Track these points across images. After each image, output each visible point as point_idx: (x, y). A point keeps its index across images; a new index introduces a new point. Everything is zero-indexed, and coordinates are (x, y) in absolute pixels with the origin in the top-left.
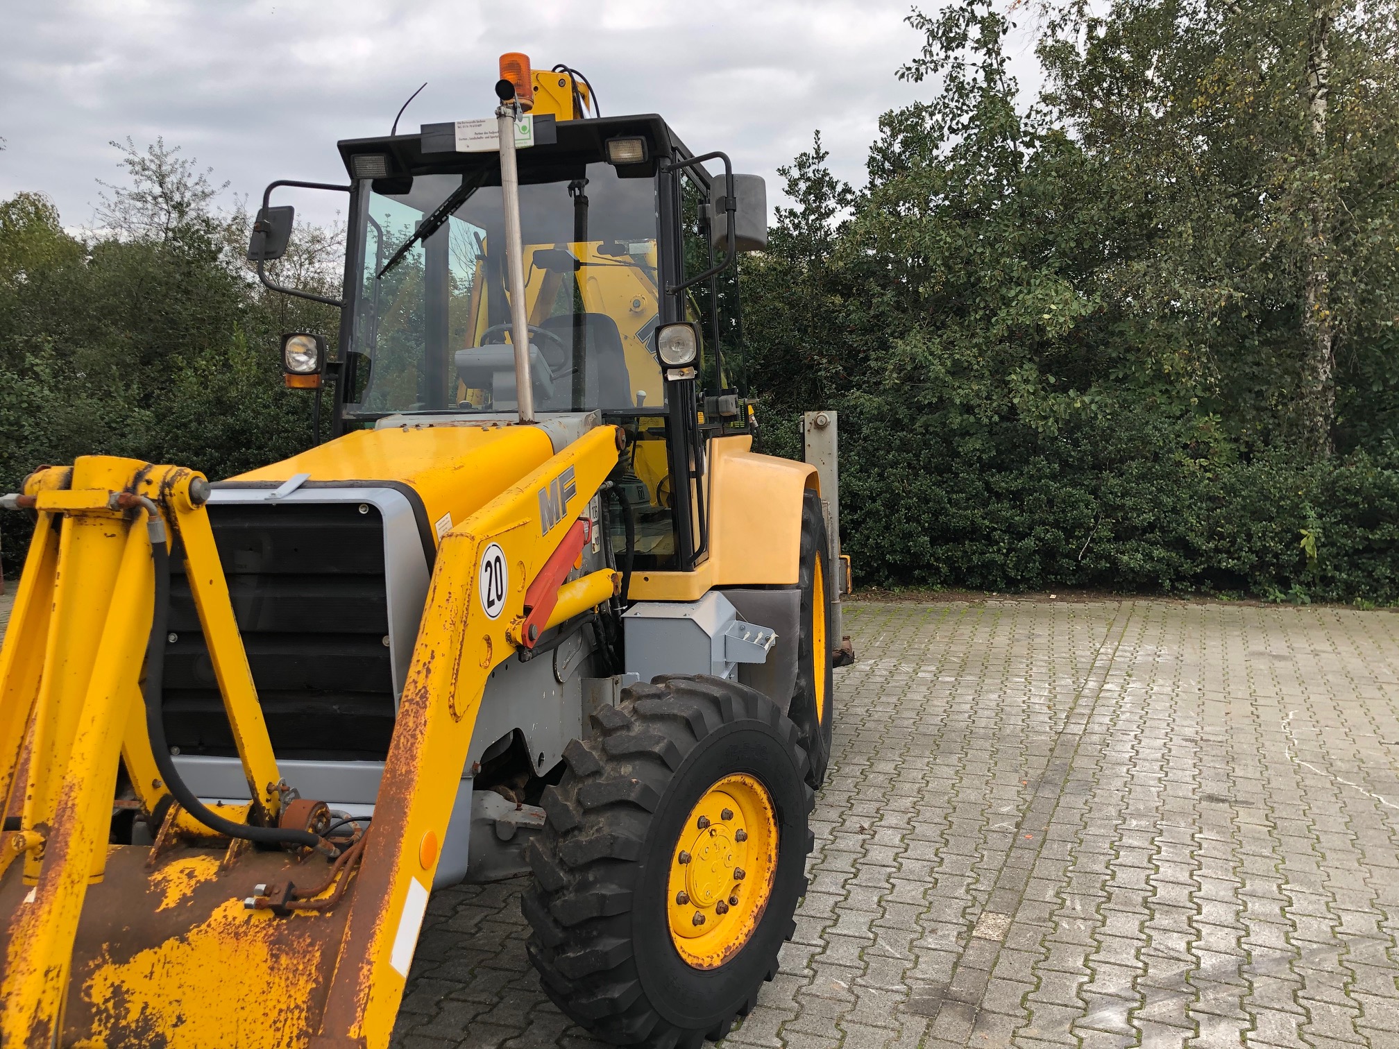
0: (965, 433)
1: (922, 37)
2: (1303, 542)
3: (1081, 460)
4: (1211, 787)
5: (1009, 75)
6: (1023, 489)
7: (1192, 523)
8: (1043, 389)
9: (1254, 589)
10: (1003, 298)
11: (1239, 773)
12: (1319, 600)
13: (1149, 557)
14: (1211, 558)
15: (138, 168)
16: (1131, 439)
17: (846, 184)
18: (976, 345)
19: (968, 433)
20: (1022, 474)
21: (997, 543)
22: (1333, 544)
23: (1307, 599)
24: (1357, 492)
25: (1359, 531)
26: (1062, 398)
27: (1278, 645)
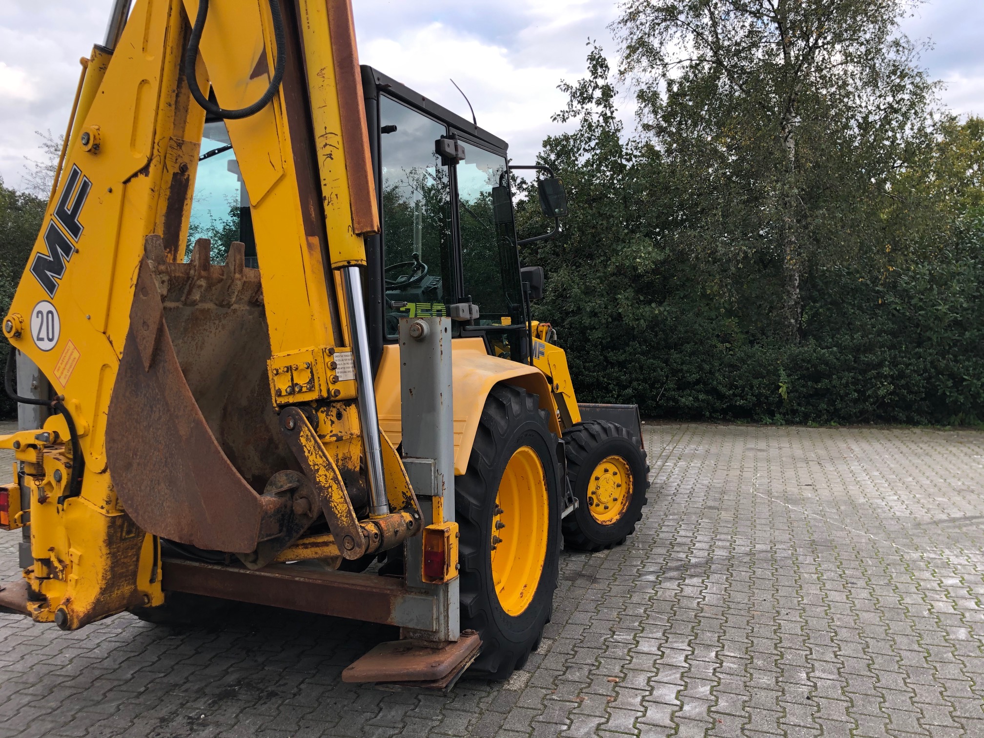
0: (593, 328)
1: (567, 96)
2: (780, 390)
3: (658, 343)
4: (710, 503)
5: (617, 119)
6: (626, 360)
7: (720, 380)
8: (637, 303)
9: (756, 417)
10: (614, 250)
11: (726, 497)
12: (789, 423)
13: (696, 399)
14: (732, 399)
15: (52, 149)
16: (686, 332)
17: (523, 179)
18: (598, 278)
19: (594, 328)
20: (625, 352)
21: (611, 392)
22: (797, 391)
23: (783, 422)
24: (809, 362)
25: (809, 383)
26: (647, 309)
27: (762, 445)
